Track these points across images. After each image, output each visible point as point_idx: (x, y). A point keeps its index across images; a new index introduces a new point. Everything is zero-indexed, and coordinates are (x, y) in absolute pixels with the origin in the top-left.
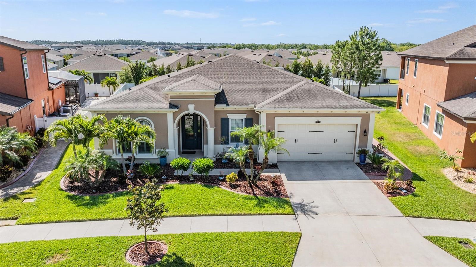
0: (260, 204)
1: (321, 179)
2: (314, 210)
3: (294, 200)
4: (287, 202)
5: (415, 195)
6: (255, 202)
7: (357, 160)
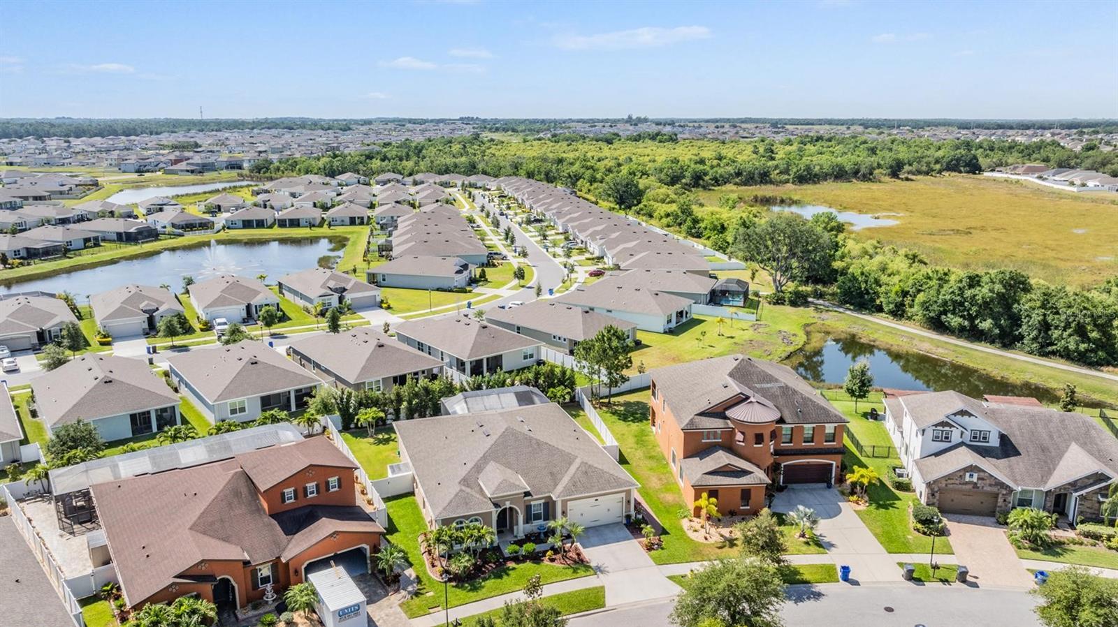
0: (575, 571)
1: (605, 544)
2: (607, 569)
3: (593, 564)
4: (590, 567)
5: (662, 549)
6: (572, 570)
7: (624, 521)
